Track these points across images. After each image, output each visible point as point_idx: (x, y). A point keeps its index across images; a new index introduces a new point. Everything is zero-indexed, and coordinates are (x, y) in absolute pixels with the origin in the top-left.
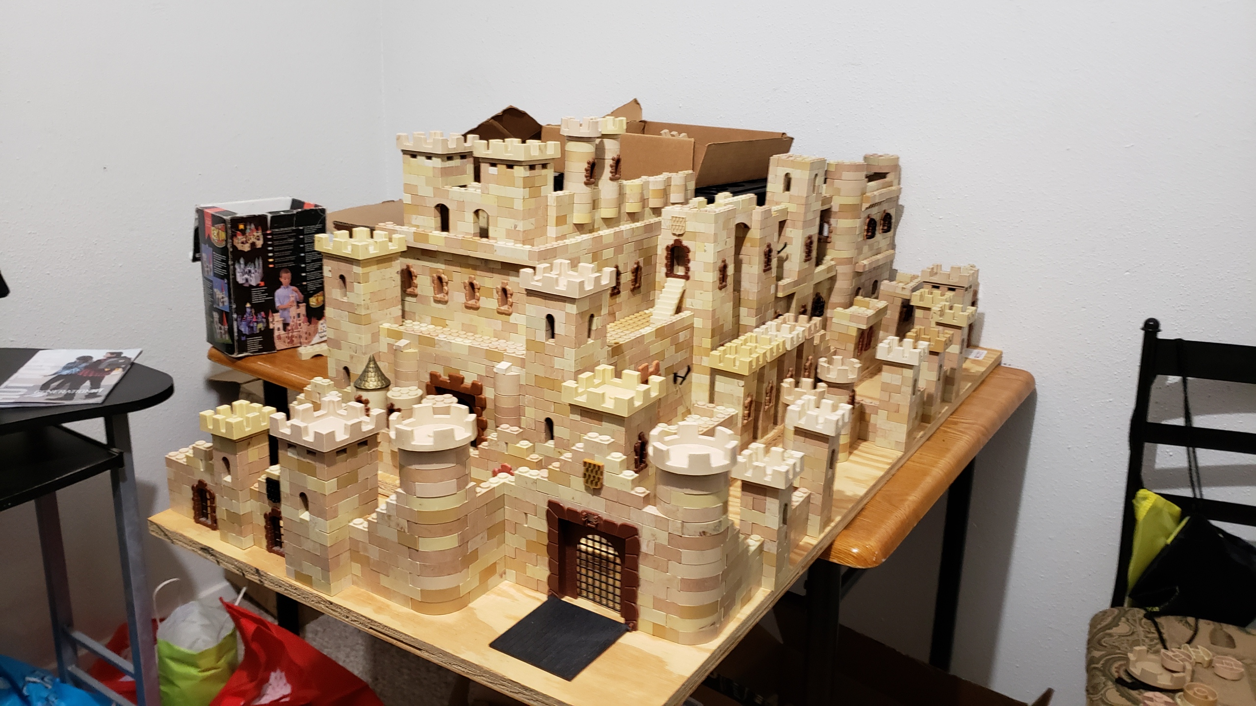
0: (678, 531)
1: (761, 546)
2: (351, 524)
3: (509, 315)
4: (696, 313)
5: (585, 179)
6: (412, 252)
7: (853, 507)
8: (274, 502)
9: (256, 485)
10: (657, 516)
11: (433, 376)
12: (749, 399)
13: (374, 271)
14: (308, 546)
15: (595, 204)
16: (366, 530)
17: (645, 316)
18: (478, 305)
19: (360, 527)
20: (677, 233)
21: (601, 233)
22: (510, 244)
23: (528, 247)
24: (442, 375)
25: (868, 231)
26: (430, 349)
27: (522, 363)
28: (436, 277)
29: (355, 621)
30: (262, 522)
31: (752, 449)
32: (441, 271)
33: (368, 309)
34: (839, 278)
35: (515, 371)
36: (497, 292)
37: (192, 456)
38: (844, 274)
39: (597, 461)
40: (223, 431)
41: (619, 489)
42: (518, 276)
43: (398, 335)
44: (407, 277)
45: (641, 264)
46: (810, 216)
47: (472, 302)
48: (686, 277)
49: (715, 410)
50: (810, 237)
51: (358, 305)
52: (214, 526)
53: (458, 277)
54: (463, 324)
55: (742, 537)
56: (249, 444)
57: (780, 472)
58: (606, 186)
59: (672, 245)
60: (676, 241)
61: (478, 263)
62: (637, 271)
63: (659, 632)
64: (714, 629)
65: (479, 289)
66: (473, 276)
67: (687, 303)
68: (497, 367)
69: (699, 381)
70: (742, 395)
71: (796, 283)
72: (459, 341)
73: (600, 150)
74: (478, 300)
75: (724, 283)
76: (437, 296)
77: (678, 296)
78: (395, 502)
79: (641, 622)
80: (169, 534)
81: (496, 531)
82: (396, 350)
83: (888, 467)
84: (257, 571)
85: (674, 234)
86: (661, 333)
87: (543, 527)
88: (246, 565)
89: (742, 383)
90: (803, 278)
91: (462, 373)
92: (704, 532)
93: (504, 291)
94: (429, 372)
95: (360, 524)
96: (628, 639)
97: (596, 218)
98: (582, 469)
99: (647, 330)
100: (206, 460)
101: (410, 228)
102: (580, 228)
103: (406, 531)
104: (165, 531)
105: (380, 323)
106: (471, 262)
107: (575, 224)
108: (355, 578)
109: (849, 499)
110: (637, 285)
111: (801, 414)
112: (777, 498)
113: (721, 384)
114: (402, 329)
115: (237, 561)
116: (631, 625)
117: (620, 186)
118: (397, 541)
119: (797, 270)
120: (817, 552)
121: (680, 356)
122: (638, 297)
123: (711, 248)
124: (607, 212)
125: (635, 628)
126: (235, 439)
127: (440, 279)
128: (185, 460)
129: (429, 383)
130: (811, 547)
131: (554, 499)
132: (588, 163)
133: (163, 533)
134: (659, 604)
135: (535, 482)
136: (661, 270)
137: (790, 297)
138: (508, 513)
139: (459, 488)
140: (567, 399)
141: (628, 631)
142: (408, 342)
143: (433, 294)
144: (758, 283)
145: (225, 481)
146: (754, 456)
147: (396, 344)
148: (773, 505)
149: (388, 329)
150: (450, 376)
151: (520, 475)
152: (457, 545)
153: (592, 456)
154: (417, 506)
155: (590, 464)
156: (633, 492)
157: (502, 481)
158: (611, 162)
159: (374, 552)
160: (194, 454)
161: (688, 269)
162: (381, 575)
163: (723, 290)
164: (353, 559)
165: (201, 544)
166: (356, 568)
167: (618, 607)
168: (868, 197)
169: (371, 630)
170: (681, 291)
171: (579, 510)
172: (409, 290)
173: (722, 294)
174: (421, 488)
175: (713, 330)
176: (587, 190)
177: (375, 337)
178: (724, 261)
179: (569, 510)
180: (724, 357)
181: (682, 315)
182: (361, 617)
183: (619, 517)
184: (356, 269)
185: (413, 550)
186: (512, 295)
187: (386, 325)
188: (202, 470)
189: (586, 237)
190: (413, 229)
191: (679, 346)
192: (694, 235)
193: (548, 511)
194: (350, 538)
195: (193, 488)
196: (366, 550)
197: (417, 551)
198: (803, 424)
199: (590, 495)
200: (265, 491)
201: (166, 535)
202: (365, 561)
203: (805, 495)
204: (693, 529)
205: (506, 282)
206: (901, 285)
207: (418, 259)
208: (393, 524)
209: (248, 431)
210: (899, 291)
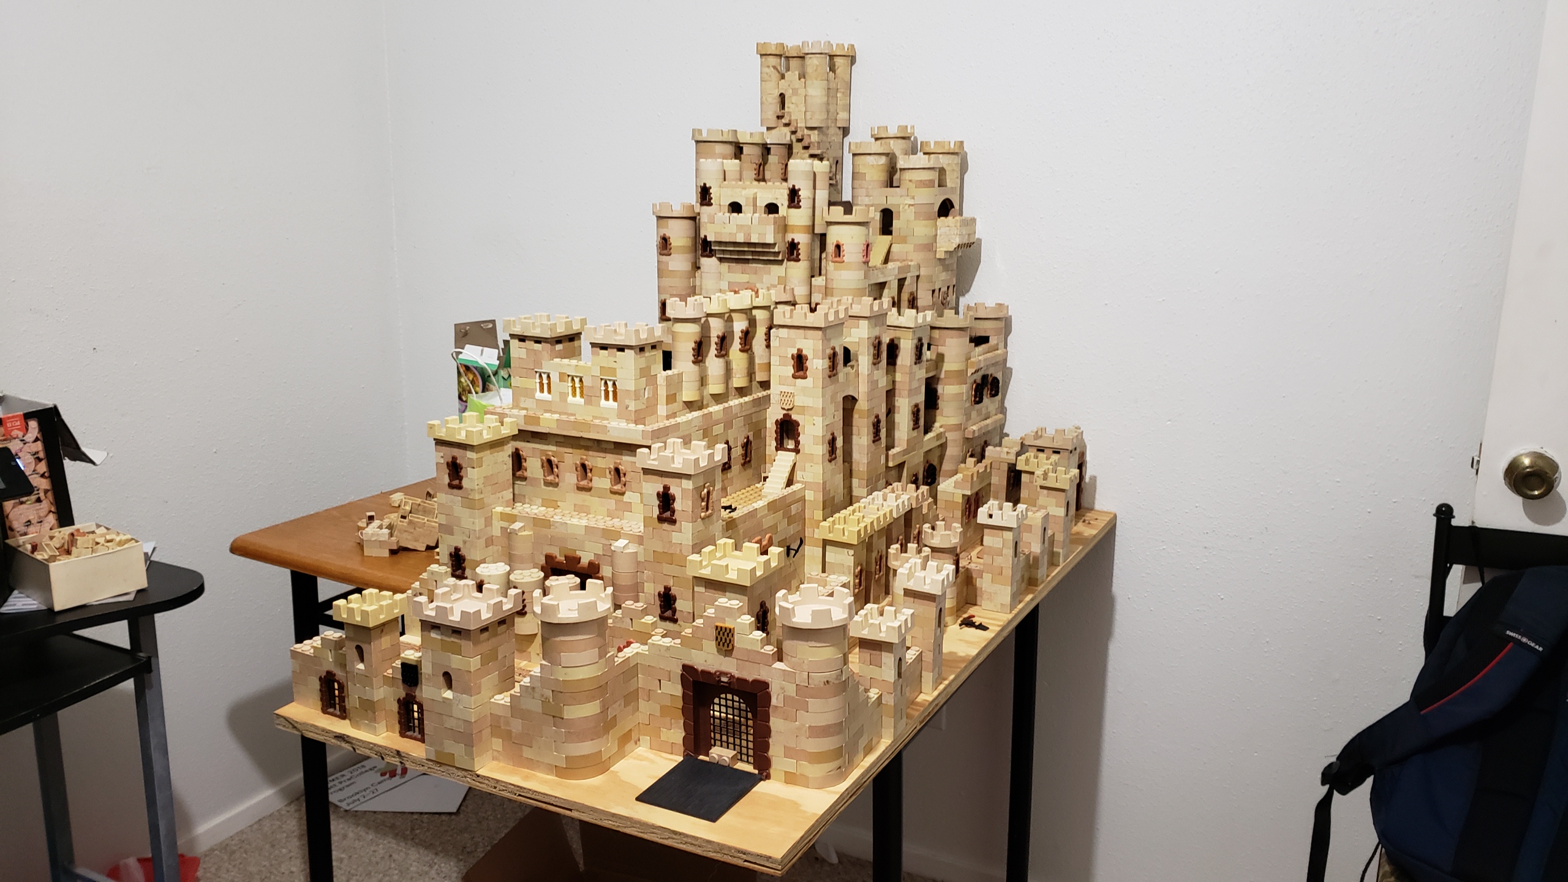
0: (804, 682)
1: (880, 698)
2: (492, 700)
3: (623, 494)
4: (807, 485)
5: (693, 358)
6: (524, 435)
7: (966, 667)
8: (410, 686)
9: (390, 671)
10: (784, 670)
11: (549, 558)
12: (859, 568)
13: (487, 455)
14: (450, 723)
15: (703, 381)
16: (509, 704)
17: (757, 490)
18: (590, 485)
19: (502, 702)
20: (786, 408)
21: (711, 409)
22: (623, 424)
23: (641, 427)
24: (558, 556)
25: (975, 397)
26: (545, 531)
27: (640, 540)
28: (545, 460)
29: (504, 790)
30: (395, 707)
31: (867, 609)
32: (550, 453)
33: (482, 493)
34: (949, 444)
35: (632, 548)
36: (610, 472)
37: (320, 646)
38: (955, 441)
39: (728, 624)
40: (358, 619)
41: (749, 648)
42: (635, 456)
43: (512, 519)
44: (518, 460)
45: (751, 438)
46: (915, 384)
47: (584, 483)
48: (797, 451)
49: (828, 579)
50: (916, 406)
51: (471, 490)
52: (343, 715)
53: (570, 458)
54: (575, 505)
55: (861, 688)
56: (382, 631)
57: (894, 628)
58: (714, 364)
59: (781, 419)
60: (784, 415)
61: (590, 444)
62: (747, 445)
63: (790, 779)
64: (841, 773)
65: (591, 470)
66: (585, 457)
67: (798, 475)
68: (615, 545)
69: (811, 553)
70: (852, 565)
71: (905, 452)
72: (575, 521)
73: (705, 329)
74: (591, 480)
75: (834, 456)
76: (548, 478)
77: (789, 469)
78: (539, 675)
79: (772, 771)
80: (298, 726)
81: (631, 698)
82: (510, 533)
83: (999, 629)
84: (398, 752)
85: (784, 409)
86: (773, 506)
87: (677, 690)
88: (386, 748)
89: (851, 552)
90: (912, 446)
91: (578, 553)
92: (827, 682)
93: (617, 470)
94: (544, 553)
95: (503, 699)
96: (762, 787)
97: (705, 394)
98: (714, 633)
99: (760, 504)
100: (335, 650)
101: (521, 411)
102: (690, 405)
103: (551, 700)
104: (293, 723)
105: (493, 506)
106: (582, 443)
107: (684, 402)
108: (495, 753)
109: (962, 659)
110: (748, 459)
111: (910, 576)
112: (892, 653)
113: (832, 554)
114: (515, 512)
115: (375, 745)
116: (765, 774)
117: (727, 362)
118: (541, 711)
119: (906, 438)
120: (933, 709)
121: (792, 530)
122: (750, 472)
123: (819, 421)
124: (715, 387)
125: (768, 777)
126: (371, 625)
127: (549, 462)
128: (312, 651)
129: (545, 565)
130: (927, 704)
131: (687, 662)
132: (695, 343)
133: (291, 726)
134: (789, 753)
135: (668, 648)
136: (771, 444)
137: (901, 466)
138: (642, 680)
139: (600, 658)
140: (691, 572)
141: (761, 780)
142: (522, 524)
143: (542, 477)
144: (868, 454)
145: (359, 669)
146: (869, 616)
147: (511, 527)
148: (888, 660)
149: (501, 513)
150: (565, 557)
151: (653, 644)
152: (599, 711)
153: (724, 621)
154: (562, 675)
155: (721, 627)
156: (762, 651)
157: (635, 651)
158: (716, 340)
159: (517, 725)
160: (321, 644)
161: (797, 443)
162: (524, 747)
163: (833, 462)
164: (493, 735)
165: (335, 732)
166: (497, 744)
167: (751, 759)
168: (973, 362)
169: (520, 798)
170: (792, 464)
171: (713, 671)
172: (519, 473)
173: (832, 465)
174: (565, 657)
175: (824, 502)
176: (695, 368)
177: (488, 521)
178: (833, 434)
179: (703, 672)
180: (833, 527)
181: (794, 488)
182: (510, 786)
183: (750, 674)
184: (470, 455)
185: (557, 718)
186: (625, 474)
187: (499, 509)
188: (331, 660)
189: (696, 414)
190: (524, 412)
191: (791, 520)
192: (803, 409)
193: (682, 675)
194: (491, 714)
195: (320, 679)
196: (507, 723)
197: (563, 719)
198: (912, 585)
199: (723, 657)
200: (400, 676)
201: (294, 727)
202: (507, 736)
203: (917, 653)
204: (818, 678)
205: (618, 461)
206: (1006, 450)
207: (528, 442)
208: (537, 695)
209: (383, 618)
210: (1004, 456)
